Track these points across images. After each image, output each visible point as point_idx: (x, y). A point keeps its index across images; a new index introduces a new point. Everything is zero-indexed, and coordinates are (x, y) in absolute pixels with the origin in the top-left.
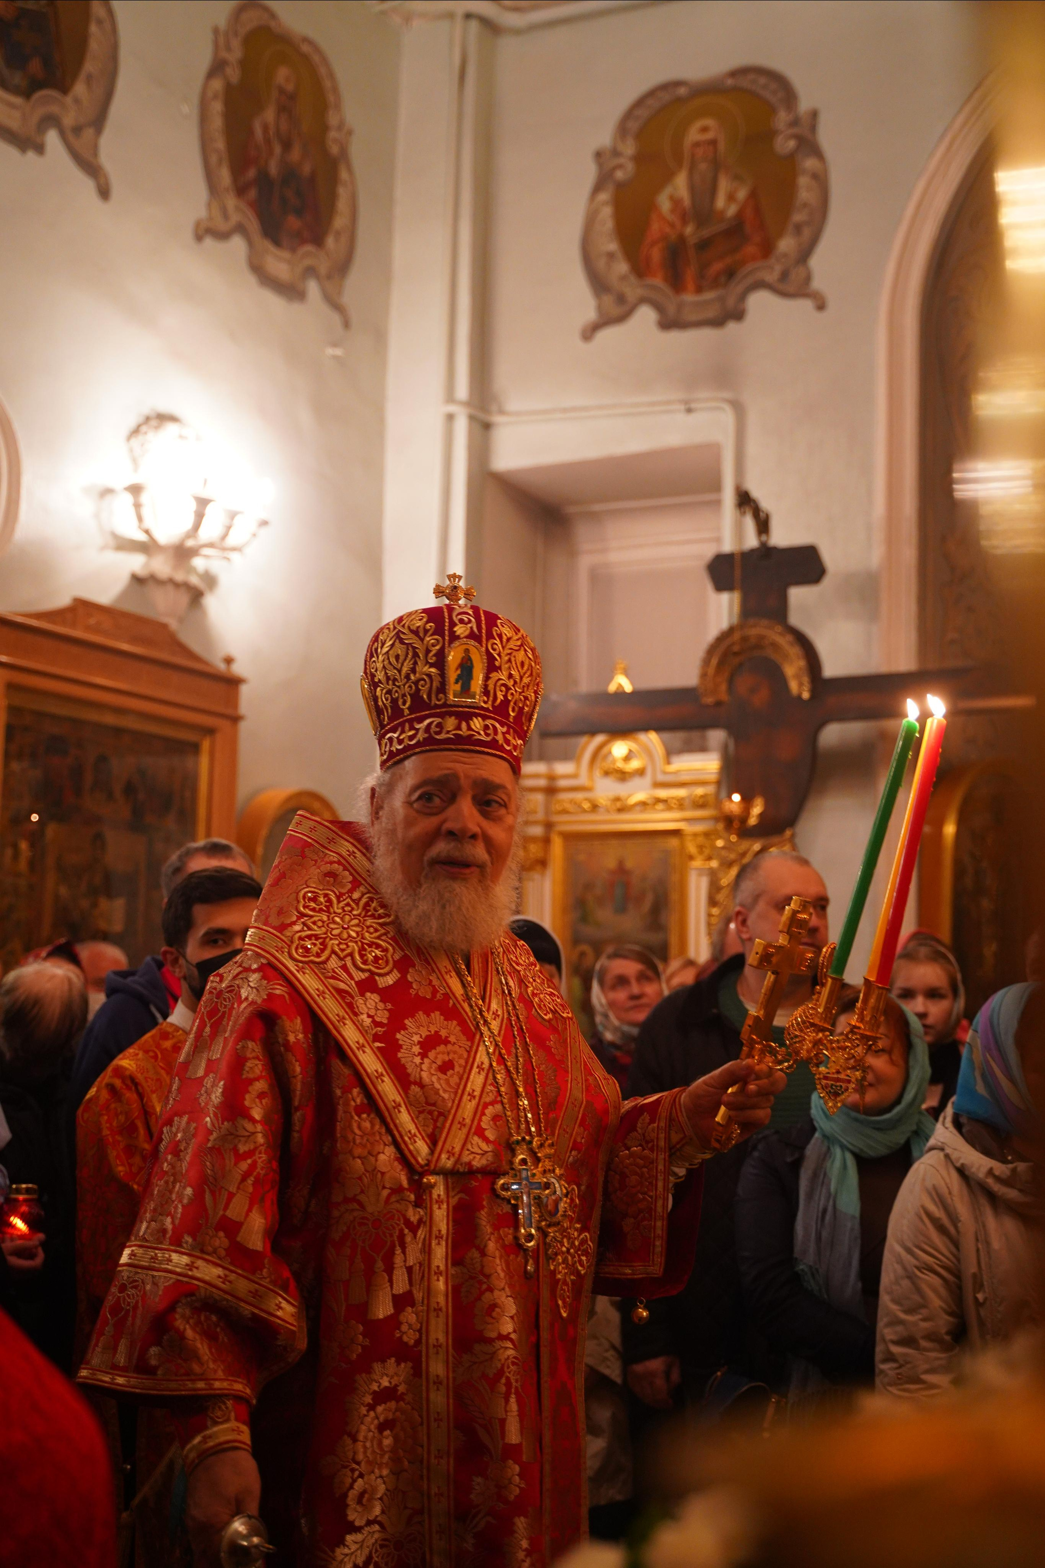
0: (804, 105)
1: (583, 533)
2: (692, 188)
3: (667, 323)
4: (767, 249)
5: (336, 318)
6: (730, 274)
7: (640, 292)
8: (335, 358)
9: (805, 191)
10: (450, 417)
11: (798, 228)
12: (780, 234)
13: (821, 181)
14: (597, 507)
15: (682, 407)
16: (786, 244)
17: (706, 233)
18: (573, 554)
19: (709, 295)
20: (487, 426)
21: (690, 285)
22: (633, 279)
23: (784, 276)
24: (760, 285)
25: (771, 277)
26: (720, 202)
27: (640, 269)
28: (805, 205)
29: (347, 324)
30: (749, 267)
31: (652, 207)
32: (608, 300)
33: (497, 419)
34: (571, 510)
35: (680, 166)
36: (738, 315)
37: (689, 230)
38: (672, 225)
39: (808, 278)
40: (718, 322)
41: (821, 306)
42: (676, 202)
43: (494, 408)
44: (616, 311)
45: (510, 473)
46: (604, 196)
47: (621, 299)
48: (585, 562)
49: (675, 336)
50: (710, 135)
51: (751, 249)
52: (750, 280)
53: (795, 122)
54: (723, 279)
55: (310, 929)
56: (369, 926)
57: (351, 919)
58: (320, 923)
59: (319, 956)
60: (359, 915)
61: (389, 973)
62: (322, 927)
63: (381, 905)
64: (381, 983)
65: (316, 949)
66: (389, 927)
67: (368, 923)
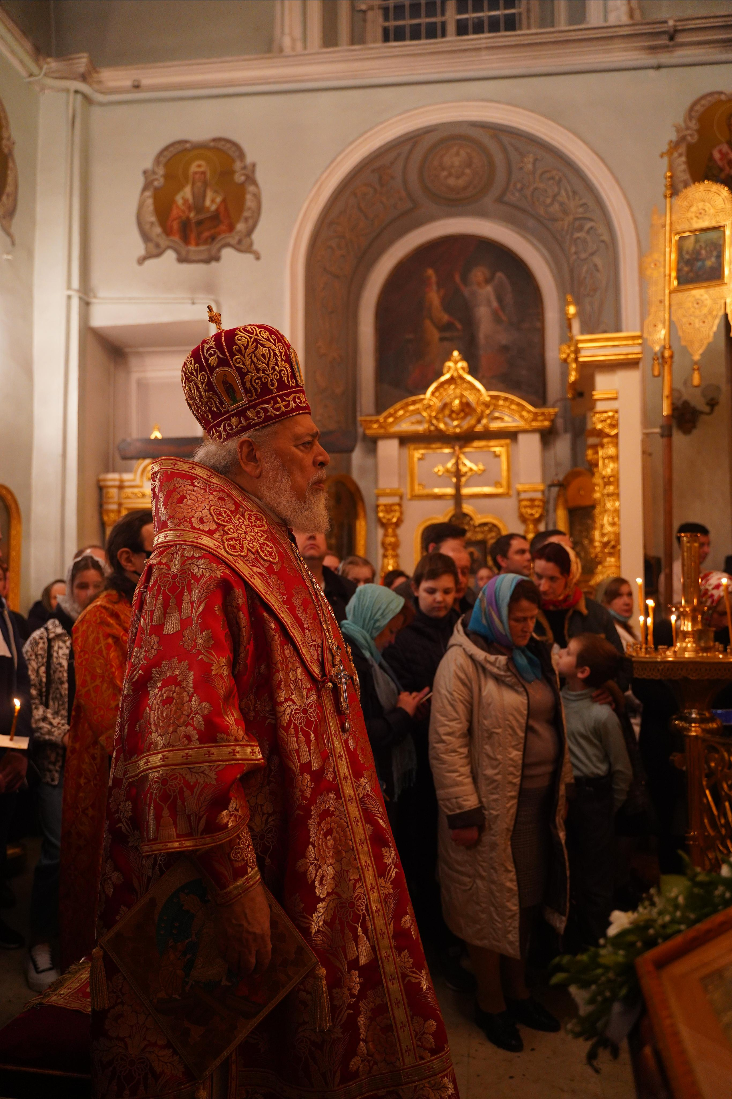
0: (249, 159)
1: (134, 362)
2: (193, 194)
3: (182, 260)
4: (231, 228)
5: (8, 240)
6: (213, 238)
7: (167, 243)
8: (8, 260)
9: (249, 202)
10: (69, 297)
11: (246, 219)
12: (238, 221)
13: (257, 197)
14: (141, 349)
15: (190, 301)
16: (240, 227)
17: (201, 217)
18: (128, 372)
19: (202, 248)
20: (88, 304)
21: (193, 242)
22: (164, 236)
23: (240, 242)
24: (228, 245)
25: (234, 241)
26: (208, 203)
27: (167, 232)
28: (249, 209)
29: (13, 243)
30: (222, 236)
31: (173, 201)
32: (151, 245)
33: (93, 300)
34: (128, 350)
35: (187, 182)
36: (217, 259)
37: (192, 215)
38: (183, 212)
39: (251, 244)
40: (207, 261)
41: (258, 258)
42: (185, 201)
43: (91, 295)
44: (155, 251)
45: (99, 328)
46: (148, 193)
47: (157, 246)
48: (135, 376)
49: (185, 266)
50: (202, 169)
51: (223, 227)
52: (222, 242)
53: (244, 168)
54: (209, 240)
55: (228, 534)
56: (258, 533)
57: (246, 528)
58: (231, 530)
59: (242, 552)
60: (249, 525)
61: (278, 562)
62: (234, 532)
63: (257, 519)
64: (276, 568)
65: (238, 547)
66: (267, 533)
67: (256, 530)
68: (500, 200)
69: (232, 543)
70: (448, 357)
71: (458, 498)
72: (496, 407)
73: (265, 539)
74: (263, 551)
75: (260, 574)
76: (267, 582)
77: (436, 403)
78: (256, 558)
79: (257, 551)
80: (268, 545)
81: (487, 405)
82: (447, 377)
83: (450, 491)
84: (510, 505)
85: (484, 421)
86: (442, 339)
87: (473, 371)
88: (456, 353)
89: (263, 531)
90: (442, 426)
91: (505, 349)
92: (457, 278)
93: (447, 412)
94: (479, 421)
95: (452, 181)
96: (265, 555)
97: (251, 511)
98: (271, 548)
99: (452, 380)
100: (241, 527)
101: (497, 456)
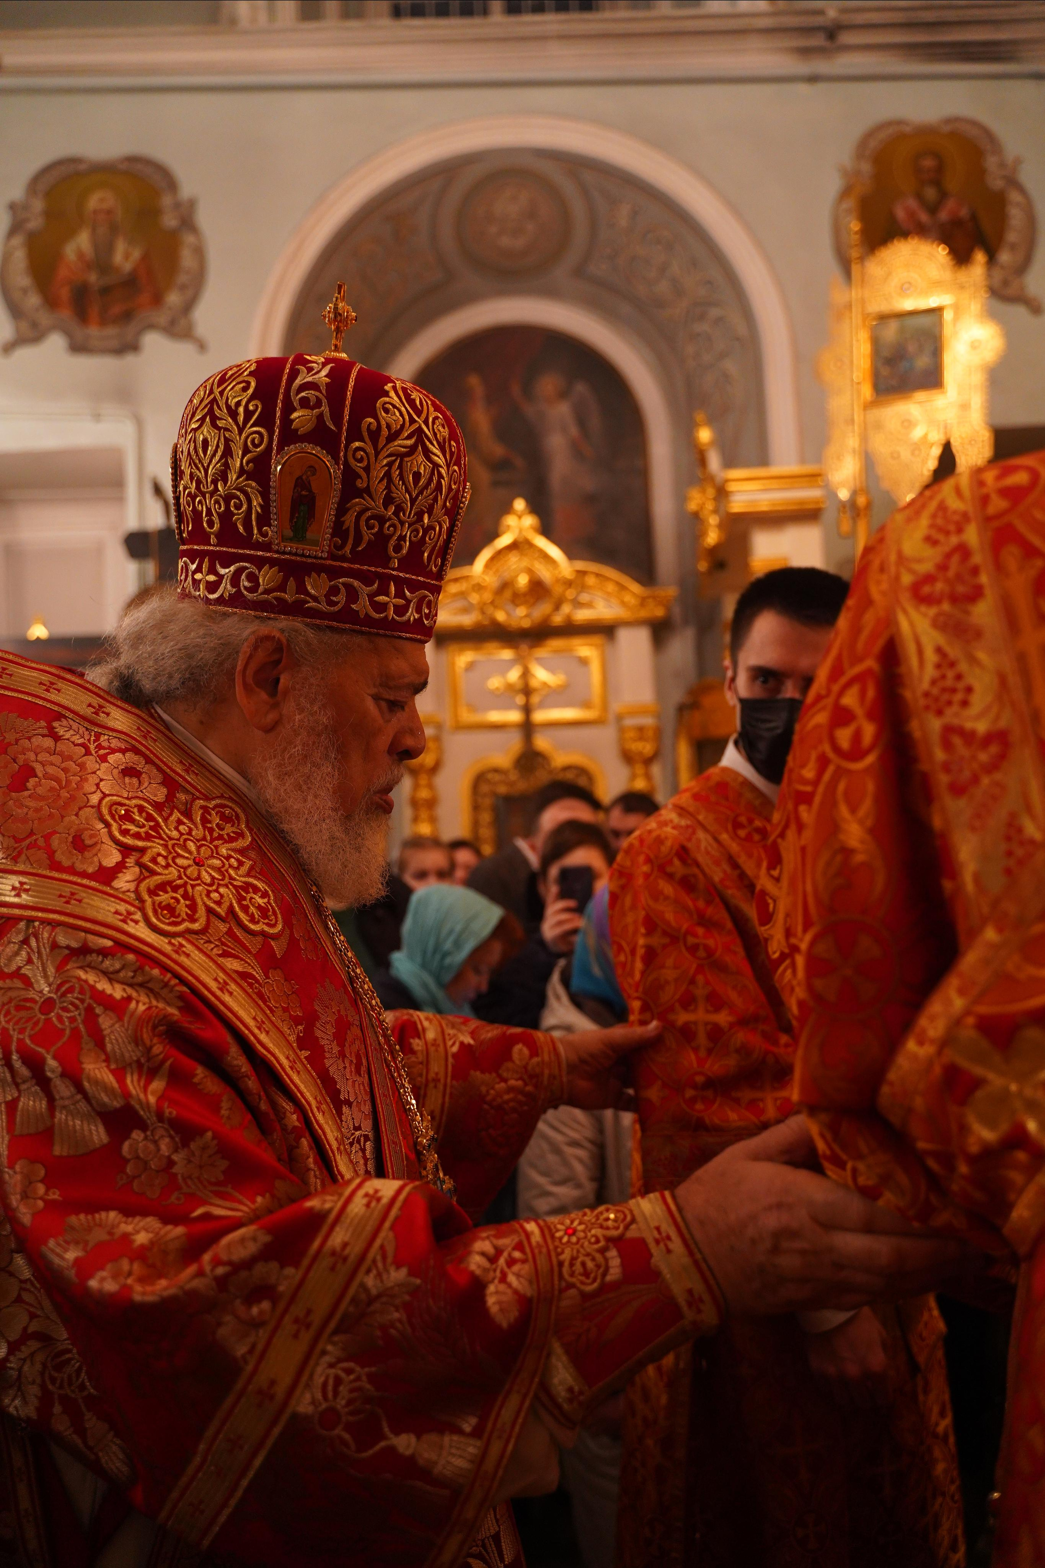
0: (187, 190)
2: (93, 243)
3: (77, 347)
4: (157, 300)
6: (127, 316)
7: (51, 321)
9: (187, 259)
11: (182, 287)
13: (199, 252)
15: (91, 417)
16: (173, 298)
17: (107, 281)
19: (110, 330)
21: (94, 320)
23: (173, 322)
24: (151, 327)
25: (163, 321)
26: (118, 259)
27: (51, 302)
28: (186, 271)
30: (144, 312)
31: (60, 255)
32: (23, 324)
35: (83, 225)
36: (135, 348)
37: (92, 277)
38: (77, 272)
39: (191, 327)
40: (118, 352)
41: (202, 348)
42: (81, 254)
44: (31, 333)
46: (17, 240)
47: (34, 325)
49: (82, 359)
50: (108, 205)
51: (144, 299)
52: (144, 322)
53: (177, 205)
54: (121, 319)
55: (153, 873)
56: (228, 858)
57: (199, 848)
58: (160, 860)
59: (193, 920)
60: (204, 839)
61: (283, 930)
62: (168, 866)
63: (224, 818)
64: (278, 948)
65: (182, 908)
66: (252, 854)
67: (224, 851)
68: (579, 272)
69: (164, 898)
70: (507, 509)
71: (528, 728)
72: (583, 588)
73: (248, 875)
74: (245, 909)
75: (244, 976)
76: (260, 995)
77: (491, 580)
78: (230, 933)
79: (231, 910)
80: (256, 890)
81: (569, 584)
82: (504, 541)
83: (514, 716)
84: (606, 737)
85: (566, 609)
86: (496, 484)
87: (546, 531)
88: (520, 504)
89: (241, 851)
90: (501, 616)
91: (590, 499)
92: (516, 390)
93: (508, 594)
94: (557, 607)
95: (506, 241)
96: (253, 920)
97: (207, 799)
98: (265, 895)
99: (514, 546)
100: (185, 847)
101: (584, 662)
